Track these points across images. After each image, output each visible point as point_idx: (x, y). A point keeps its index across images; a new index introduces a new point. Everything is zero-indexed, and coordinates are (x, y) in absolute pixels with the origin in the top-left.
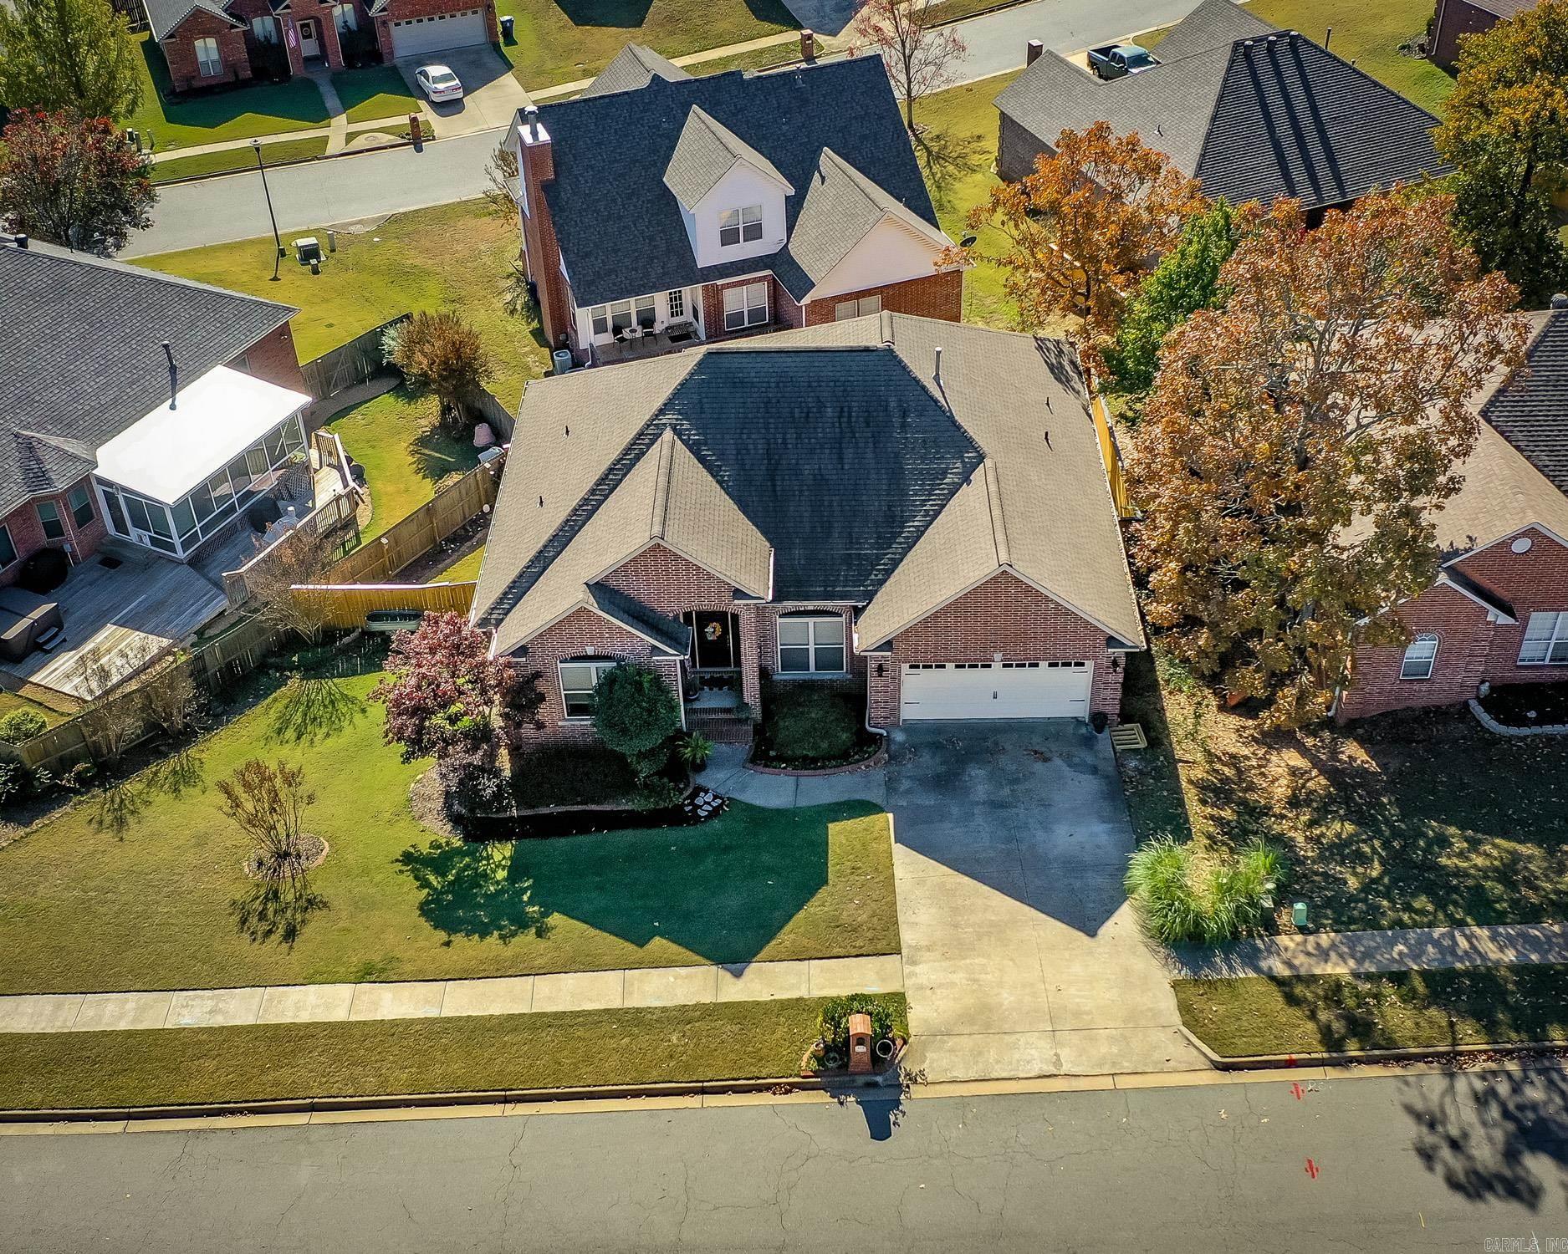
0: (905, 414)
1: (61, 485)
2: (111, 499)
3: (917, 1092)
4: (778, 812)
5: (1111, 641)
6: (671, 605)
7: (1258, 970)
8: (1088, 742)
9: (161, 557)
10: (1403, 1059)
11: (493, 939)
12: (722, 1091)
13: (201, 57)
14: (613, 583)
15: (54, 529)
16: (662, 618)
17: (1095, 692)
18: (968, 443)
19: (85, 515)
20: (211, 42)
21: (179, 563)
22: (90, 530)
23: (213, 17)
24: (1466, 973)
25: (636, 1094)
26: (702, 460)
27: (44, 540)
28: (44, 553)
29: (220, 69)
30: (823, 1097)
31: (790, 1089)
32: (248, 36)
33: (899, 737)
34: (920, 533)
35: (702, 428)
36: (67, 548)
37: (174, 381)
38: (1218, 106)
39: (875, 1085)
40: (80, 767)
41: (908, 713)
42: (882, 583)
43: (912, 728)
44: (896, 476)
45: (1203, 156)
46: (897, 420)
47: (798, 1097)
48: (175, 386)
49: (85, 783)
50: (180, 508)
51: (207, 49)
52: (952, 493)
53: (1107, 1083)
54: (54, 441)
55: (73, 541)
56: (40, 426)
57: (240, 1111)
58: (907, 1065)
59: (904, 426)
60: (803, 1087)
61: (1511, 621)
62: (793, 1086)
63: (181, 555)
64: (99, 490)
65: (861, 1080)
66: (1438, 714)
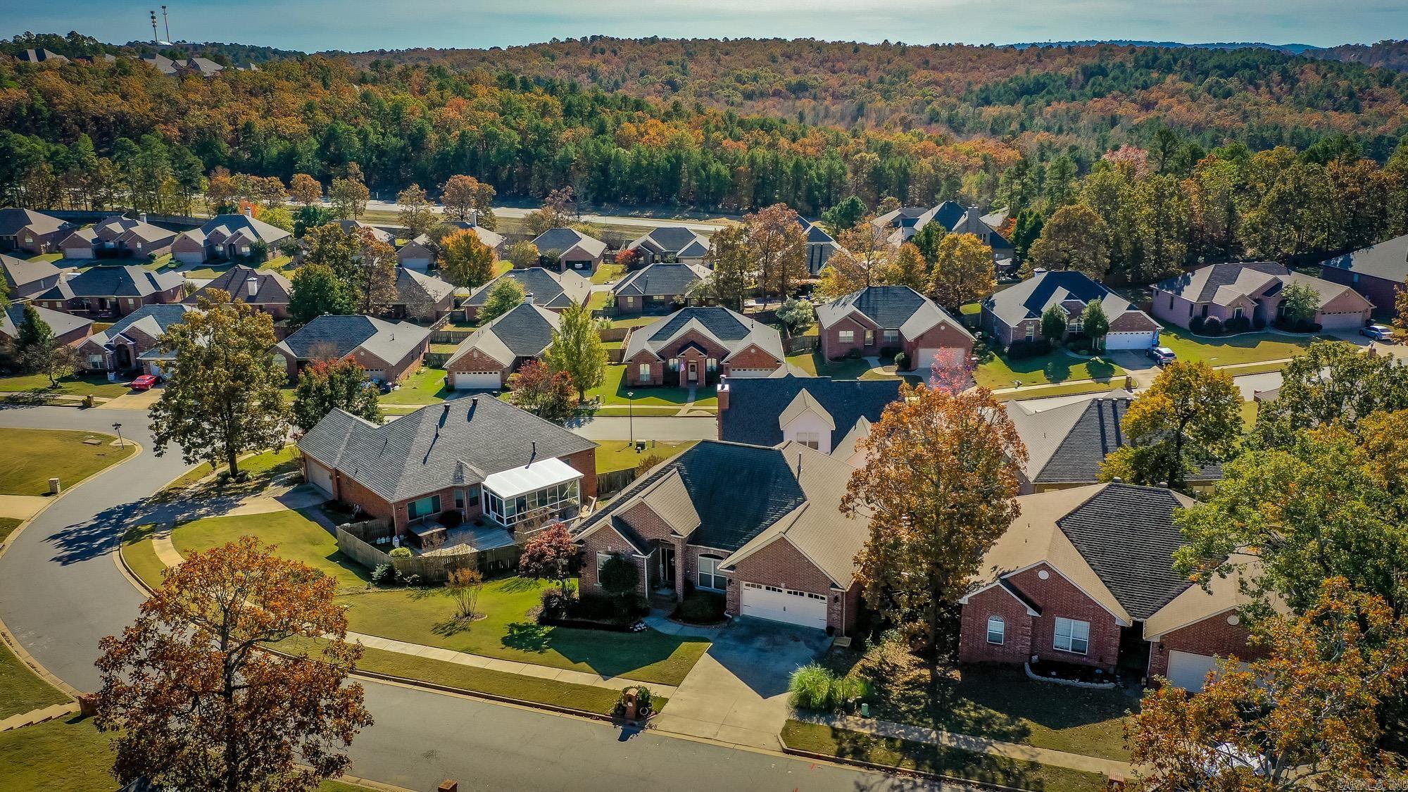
0: (777, 477)
1: (466, 483)
2: (486, 495)
3: (649, 731)
4: (667, 636)
5: (834, 585)
6: (648, 535)
7: (828, 724)
8: (821, 639)
9: (499, 525)
10: (870, 767)
11: (521, 651)
12: (571, 713)
13: (642, 373)
14: (624, 518)
15: (460, 503)
16: (643, 540)
17: (829, 614)
18: (801, 493)
19: (475, 501)
20: (648, 366)
21: (503, 528)
22: (475, 509)
23: (651, 355)
24: (924, 744)
25: (537, 707)
26: (685, 482)
27: (454, 507)
28: (453, 512)
29: (648, 379)
30: (611, 724)
31: (598, 718)
32: (666, 366)
33: (737, 620)
34: (767, 527)
35: (689, 470)
36: (463, 513)
37: (532, 459)
38: (1075, 426)
39: (634, 725)
40: (415, 576)
41: (746, 611)
42: (742, 545)
43: (745, 618)
44: (765, 502)
45: (1060, 447)
46: (772, 479)
47: (601, 722)
48: (532, 460)
49: (414, 584)
50: (510, 501)
51: (645, 369)
52: (787, 513)
53: (732, 746)
54: (471, 467)
55: (466, 511)
56: (470, 461)
57: (390, 679)
58: (651, 722)
59: (775, 482)
60: (604, 719)
61: (1037, 615)
62: (600, 717)
63: (505, 525)
64: (483, 491)
65: (629, 721)
66: (1007, 666)
